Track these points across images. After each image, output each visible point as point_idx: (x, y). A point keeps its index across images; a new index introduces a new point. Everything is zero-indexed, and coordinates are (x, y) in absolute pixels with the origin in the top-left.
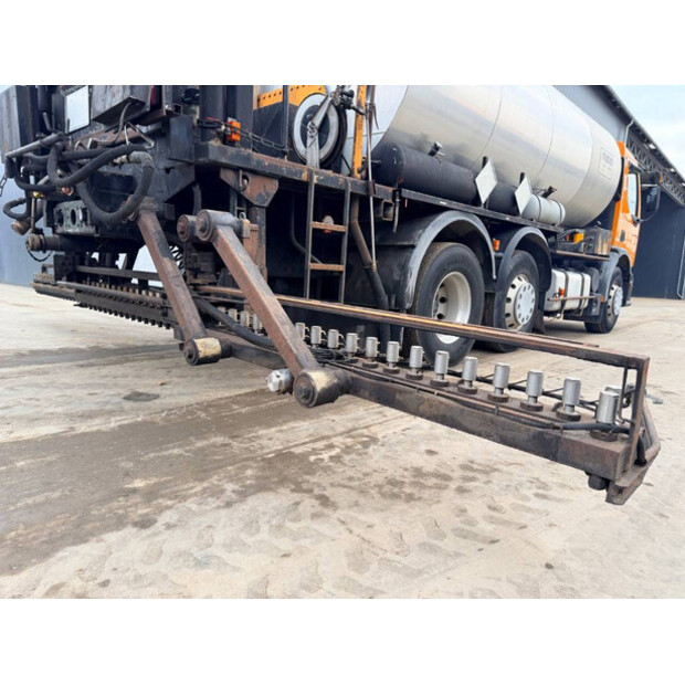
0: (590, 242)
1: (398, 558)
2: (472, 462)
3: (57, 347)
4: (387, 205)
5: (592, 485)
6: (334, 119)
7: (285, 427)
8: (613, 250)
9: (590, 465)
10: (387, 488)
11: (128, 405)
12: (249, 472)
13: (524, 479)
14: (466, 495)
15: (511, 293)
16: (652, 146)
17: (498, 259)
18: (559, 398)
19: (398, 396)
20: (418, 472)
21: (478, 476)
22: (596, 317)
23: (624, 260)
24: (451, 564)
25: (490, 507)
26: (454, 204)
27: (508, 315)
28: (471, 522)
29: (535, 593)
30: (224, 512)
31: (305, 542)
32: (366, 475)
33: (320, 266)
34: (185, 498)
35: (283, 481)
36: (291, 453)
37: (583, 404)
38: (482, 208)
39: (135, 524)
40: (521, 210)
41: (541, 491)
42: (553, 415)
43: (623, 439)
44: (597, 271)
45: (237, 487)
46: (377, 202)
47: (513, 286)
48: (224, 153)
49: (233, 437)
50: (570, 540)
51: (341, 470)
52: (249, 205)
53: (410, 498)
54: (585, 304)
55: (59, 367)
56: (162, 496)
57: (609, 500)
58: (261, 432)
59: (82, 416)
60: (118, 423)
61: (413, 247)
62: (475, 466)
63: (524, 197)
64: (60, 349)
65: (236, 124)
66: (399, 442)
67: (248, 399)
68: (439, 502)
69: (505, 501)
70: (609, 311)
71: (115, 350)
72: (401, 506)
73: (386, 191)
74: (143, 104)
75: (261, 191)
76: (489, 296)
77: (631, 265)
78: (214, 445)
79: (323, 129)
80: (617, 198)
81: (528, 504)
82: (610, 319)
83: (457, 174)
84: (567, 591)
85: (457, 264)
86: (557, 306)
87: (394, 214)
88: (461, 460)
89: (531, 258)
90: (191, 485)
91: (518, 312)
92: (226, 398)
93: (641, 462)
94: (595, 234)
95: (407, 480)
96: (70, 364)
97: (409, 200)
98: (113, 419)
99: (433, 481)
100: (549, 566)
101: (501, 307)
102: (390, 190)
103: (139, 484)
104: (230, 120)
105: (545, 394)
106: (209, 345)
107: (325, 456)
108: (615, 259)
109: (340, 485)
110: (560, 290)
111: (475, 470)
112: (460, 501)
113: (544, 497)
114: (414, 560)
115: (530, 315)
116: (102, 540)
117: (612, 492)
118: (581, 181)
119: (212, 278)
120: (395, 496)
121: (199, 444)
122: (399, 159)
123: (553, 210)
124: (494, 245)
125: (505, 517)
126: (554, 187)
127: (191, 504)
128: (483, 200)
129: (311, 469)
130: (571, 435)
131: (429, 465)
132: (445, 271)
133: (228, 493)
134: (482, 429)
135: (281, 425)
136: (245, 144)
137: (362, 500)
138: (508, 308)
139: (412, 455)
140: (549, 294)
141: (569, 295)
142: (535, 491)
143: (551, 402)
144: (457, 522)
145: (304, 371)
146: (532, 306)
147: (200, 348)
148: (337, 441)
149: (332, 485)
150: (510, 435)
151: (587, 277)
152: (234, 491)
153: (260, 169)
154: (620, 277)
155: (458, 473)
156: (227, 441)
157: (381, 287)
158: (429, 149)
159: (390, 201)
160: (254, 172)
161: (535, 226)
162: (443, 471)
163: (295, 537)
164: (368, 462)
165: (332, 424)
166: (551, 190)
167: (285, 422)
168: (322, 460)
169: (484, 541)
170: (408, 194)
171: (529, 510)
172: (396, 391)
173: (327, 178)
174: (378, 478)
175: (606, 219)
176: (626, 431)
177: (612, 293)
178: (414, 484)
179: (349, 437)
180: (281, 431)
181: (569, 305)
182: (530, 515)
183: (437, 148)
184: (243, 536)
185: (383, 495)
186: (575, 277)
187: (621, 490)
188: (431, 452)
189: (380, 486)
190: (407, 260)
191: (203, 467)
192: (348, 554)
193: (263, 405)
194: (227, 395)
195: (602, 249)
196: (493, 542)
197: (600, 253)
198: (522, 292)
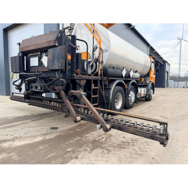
0: (145, 80)
1: (127, 160)
2: (132, 139)
3: (23, 115)
4: (106, 81)
5: (161, 144)
6: (94, 64)
7: (91, 134)
8: (150, 82)
9: (160, 141)
10: (119, 146)
11: (53, 131)
12: (90, 145)
13: (143, 142)
14: (134, 146)
15: (130, 95)
16: (155, 51)
17: (127, 88)
18: (153, 128)
19: (123, 129)
20: (123, 142)
21: (135, 142)
22: (148, 98)
23: (153, 83)
24: (136, 160)
25: (139, 148)
26: (118, 78)
27: (129, 100)
28: (137, 151)
29: (152, 164)
30: (90, 154)
31: (109, 158)
32: (113, 144)
33: (94, 96)
34: (81, 152)
35: (98, 147)
36: (96, 140)
37: (157, 129)
38: (123, 78)
39: (75, 158)
40: (131, 77)
41: (147, 144)
42: (152, 131)
43: (165, 136)
44: (147, 87)
45: (89, 149)
46: (104, 81)
47: (130, 94)
48: (77, 76)
49: (82, 137)
50: (155, 153)
51: (108, 143)
52: (81, 86)
53: (124, 148)
54: (145, 95)
55: (28, 121)
56: (76, 152)
57: (164, 146)
58: (87, 135)
59: (44, 135)
60: (54, 136)
61: (111, 89)
62: (134, 140)
63: (132, 74)
64: (24, 116)
65: (79, 71)
66: (116, 135)
67: (79, 127)
68: (129, 148)
69: (142, 146)
70: (150, 96)
71: (38, 115)
72: (123, 150)
73: (105, 78)
74: (63, 70)
75: (83, 83)
76: (126, 97)
77: (154, 84)
78: (78, 139)
79: (92, 66)
80: (150, 70)
81: (146, 147)
82: (150, 97)
83: (118, 71)
84: (157, 163)
85: (119, 91)
86: (139, 97)
87: (107, 83)
88: (130, 139)
89: (133, 87)
90: (80, 149)
91: (132, 99)
92: (74, 127)
93: (168, 139)
94: (146, 79)
95: (122, 144)
96: (30, 120)
97: (110, 79)
98: (52, 135)
99: (127, 144)
100: (153, 158)
101: (128, 98)
102: (106, 78)
103: (69, 150)
104: (78, 70)
105: (150, 127)
106: (79, 118)
107: (103, 140)
108: (151, 84)
109: (109, 146)
110: (140, 93)
111: (134, 141)
112: (133, 147)
113: (148, 145)
114: (129, 160)
115: (134, 100)
116: (71, 162)
117: (164, 145)
118: (143, 67)
119: (74, 102)
120: (121, 148)
121: (75, 139)
122: (108, 71)
123: (137, 75)
124: (126, 86)
125: (143, 150)
126: (137, 70)
127: (83, 153)
128: (124, 76)
129: (102, 143)
130: (156, 136)
131: (125, 140)
132: (117, 93)
133: (88, 150)
134: (141, 135)
135: (90, 133)
136: (80, 74)
137: (115, 149)
138: (129, 99)
139: (120, 138)
140: (137, 94)
141: (142, 94)
142: (146, 144)
143: (151, 129)
144: (134, 152)
145: (105, 125)
146: (134, 98)
147: (77, 119)
148: (104, 136)
149: (108, 146)
150: (146, 136)
151: (145, 89)
152: (89, 150)
153: (83, 79)
154: (152, 88)
155: (131, 142)
156: (81, 138)
157: (105, 98)
158: (112, 67)
159: (106, 80)
160: (82, 79)
161: (134, 80)
162: (128, 141)
163: (107, 158)
164: (112, 141)
165: (100, 132)
166: (137, 71)
167: (90, 132)
168: (103, 141)
169: (140, 155)
170: (110, 78)
171: (146, 148)
172: (123, 128)
173: (95, 78)
174: (116, 144)
175: (148, 75)
176: (165, 134)
177: (151, 92)
178: (124, 145)
179: (105, 135)
180: (91, 135)
181: (142, 96)
182: (147, 149)
183: (114, 67)
184: (97, 159)
185: (119, 148)
186: (143, 89)
187: (165, 144)
188: (124, 137)
189: (117, 146)
190: (110, 92)
191: (80, 144)
192: (118, 160)
193: (83, 128)
194: (73, 126)
195: (148, 82)
196: (142, 155)
197: (147, 83)
198: (132, 95)
